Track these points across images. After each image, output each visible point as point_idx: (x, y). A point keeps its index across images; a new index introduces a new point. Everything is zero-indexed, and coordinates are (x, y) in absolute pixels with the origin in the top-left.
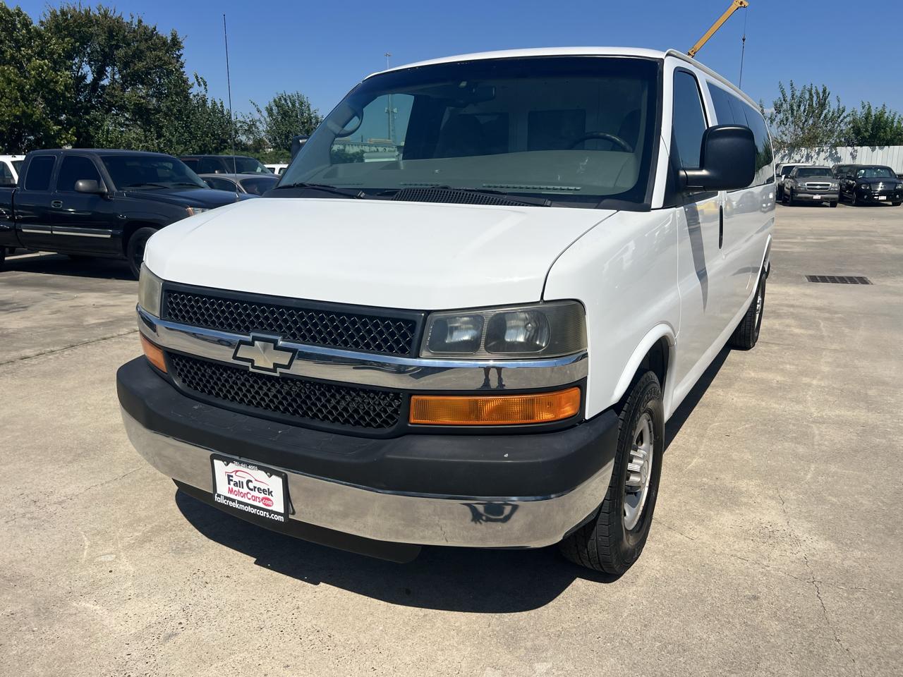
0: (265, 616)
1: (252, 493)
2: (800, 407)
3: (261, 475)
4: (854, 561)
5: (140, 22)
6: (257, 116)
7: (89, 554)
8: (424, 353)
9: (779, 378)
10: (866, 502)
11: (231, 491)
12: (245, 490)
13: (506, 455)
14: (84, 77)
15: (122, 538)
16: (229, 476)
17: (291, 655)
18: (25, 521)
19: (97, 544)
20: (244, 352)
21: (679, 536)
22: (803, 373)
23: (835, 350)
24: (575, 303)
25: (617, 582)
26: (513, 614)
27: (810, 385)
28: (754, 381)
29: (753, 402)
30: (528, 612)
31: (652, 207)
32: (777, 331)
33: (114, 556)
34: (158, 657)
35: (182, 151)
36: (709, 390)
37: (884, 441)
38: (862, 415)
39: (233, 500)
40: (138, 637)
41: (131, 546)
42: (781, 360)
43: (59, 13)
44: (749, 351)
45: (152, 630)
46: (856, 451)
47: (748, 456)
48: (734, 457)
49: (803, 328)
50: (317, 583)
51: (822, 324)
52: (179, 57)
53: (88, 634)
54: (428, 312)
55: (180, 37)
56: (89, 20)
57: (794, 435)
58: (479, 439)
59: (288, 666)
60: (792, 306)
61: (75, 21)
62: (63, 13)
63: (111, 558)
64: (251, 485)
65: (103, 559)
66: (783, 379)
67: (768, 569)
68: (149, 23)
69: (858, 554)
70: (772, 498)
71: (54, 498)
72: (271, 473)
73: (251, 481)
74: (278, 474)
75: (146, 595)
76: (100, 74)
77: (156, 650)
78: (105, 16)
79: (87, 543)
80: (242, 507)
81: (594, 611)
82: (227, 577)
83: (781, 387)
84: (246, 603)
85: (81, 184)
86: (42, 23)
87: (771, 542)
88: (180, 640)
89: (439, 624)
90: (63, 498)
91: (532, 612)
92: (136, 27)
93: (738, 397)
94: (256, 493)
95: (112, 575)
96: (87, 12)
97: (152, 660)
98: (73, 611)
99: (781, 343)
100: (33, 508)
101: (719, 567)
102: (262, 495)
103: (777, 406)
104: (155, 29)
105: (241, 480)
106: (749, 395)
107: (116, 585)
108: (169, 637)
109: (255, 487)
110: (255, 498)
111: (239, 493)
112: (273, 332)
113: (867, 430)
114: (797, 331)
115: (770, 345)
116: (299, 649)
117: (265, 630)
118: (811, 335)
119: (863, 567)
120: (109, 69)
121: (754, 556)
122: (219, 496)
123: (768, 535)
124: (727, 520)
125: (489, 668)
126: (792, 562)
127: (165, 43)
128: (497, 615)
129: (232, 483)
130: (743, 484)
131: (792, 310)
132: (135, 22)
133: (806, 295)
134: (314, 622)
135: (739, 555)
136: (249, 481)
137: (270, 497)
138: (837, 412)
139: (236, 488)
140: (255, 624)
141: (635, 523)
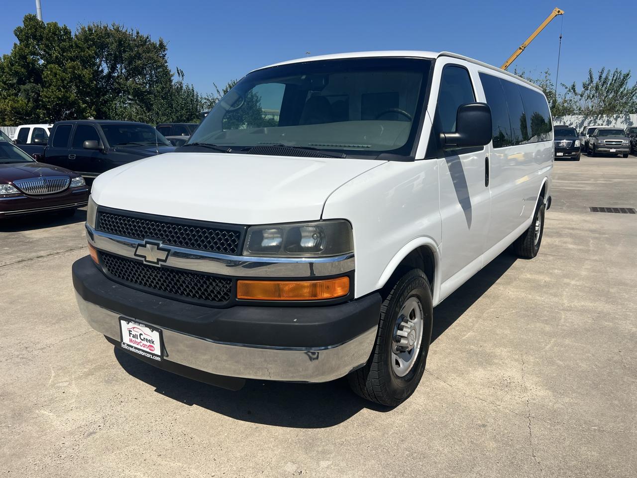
0: (153, 424)
1: (143, 342)
2: (556, 299)
3: (147, 330)
4: (562, 405)
5: (138, 33)
6: (216, 96)
7: (53, 382)
8: (245, 253)
9: (547, 279)
10: (584, 365)
11: (131, 341)
12: (139, 340)
13: (295, 320)
14: (102, 71)
15: (75, 372)
16: (130, 331)
17: (164, 448)
18: (18, 360)
19: (58, 375)
20: (141, 251)
21: (442, 384)
22: (566, 276)
23: (596, 260)
24: (344, 221)
25: (391, 412)
26: (315, 429)
27: (568, 284)
28: (529, 281)
29: (523, 295)
30: (325, 428)
31: (416, 158)
32: (556, 246)
33: (68, 383)
34: (81, 446)
35: (165, 121)
36: (494, 286)
37: (611, 324)
38: (601, 306)
39: (132, 347)
40: (71, 433)
41: (80, 378)
42: (553, 266)
43: (87, 30)
44: (530, 260)
45: (81, 429)
46: (588, 330)
47: (507, 332)
48: (498, 332)
49: (576, 244)
50: (191, 405)
51: (591, 241)
52: (164, 56)
53: (41, 430)
54: (249, 226)
55: (165, 43)
56: (108, 35)
57: (546, 318)
58: (281, 310)
59: (160, 455)
60: (573, 229)
61: (97, 35)
62: (90, 30)
63: (66, 384)
64: (142, 337)
65: (61, 384)
66: (550, 279)
67: (499, 407)
68: (144, 34)
69: (567, 400)
70: (516, 360)
71: (39, 346)
72: (153, 329)
73: (142, 335)
74: (157, 330)
75: (82, 408)
76: (113, 68)
77: (81, 442)
78: (117, 30)
79: (53, 375)
80: (137, 351)
81: (370, 429)
82: (136, 399)
83: (547, 285)
84: (144, 416)
85: (87, 143)
86: (76, 35)
87: (506, 389)
88: (97, 436)
89: (264, 433)
90: (44, 346)
91: (328, 429)
92: (135, 37)
93: (513, 292)
94: (145, 342)
95: (64, 395)
96: (106, 28)
97: (77, 448)
98: (35, 416)
99: (556, 254)
100: (24, 352)
101: (465, 405)
102: (148, 344)
103: (539, 298)
104: (148, 38)
105: (137, 333)
106: (522, 290)
107: (65, 401)
108: (91, 434)
109: (144, 338)
110: (144, 346)
111: (135, 342)
112: (158, 238)
113: (602, 315)
114: (571, 246)
115: (548, 256)
116: (170, 445)
117: (151, 432)
118: (580, 250)
119: (567, 409)
120: (119, 66)
121: (492, 399)
122: (124, 344)
123: (506, 385)
124: (480, 374)
125: (289, 463)
126: (517, 403)
127: (155, 47)
128: (304, 430)
129: (131, 335)
130: (498, 351)
131: (571, 231)
132: (135, 34)
133: (585, 221)
134: (184, 429)
135: (481, 397)
136: (141, 334)
137: (153, 345)
138: (583, 303)
139: (134, 339)
140: (146, 429)
141: (407, 372)
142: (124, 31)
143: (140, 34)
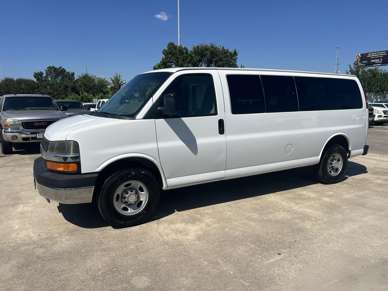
5: (223, 48)
13: (53, 177)
25: (116, 229)
31: (136, 119)
43: (196, 47)
44: (327, 185)
50: (60, 212)
52: (236, 59)
55: (237, 52)
56: (207, 49)
61: (201, 50)
62: (198, 47)
68: (226, 48)
75: (32, 207)
78: (212, 47)
86: (191, 51)
92: (221, 50)
95: (33, 202)
96: (206, 46)
104: (228, 50)
107: (30, 204)
127: (231, 54)
132: (221, 48)
141: (133, 215)
142: (216, 46)
143: (224, 48)
